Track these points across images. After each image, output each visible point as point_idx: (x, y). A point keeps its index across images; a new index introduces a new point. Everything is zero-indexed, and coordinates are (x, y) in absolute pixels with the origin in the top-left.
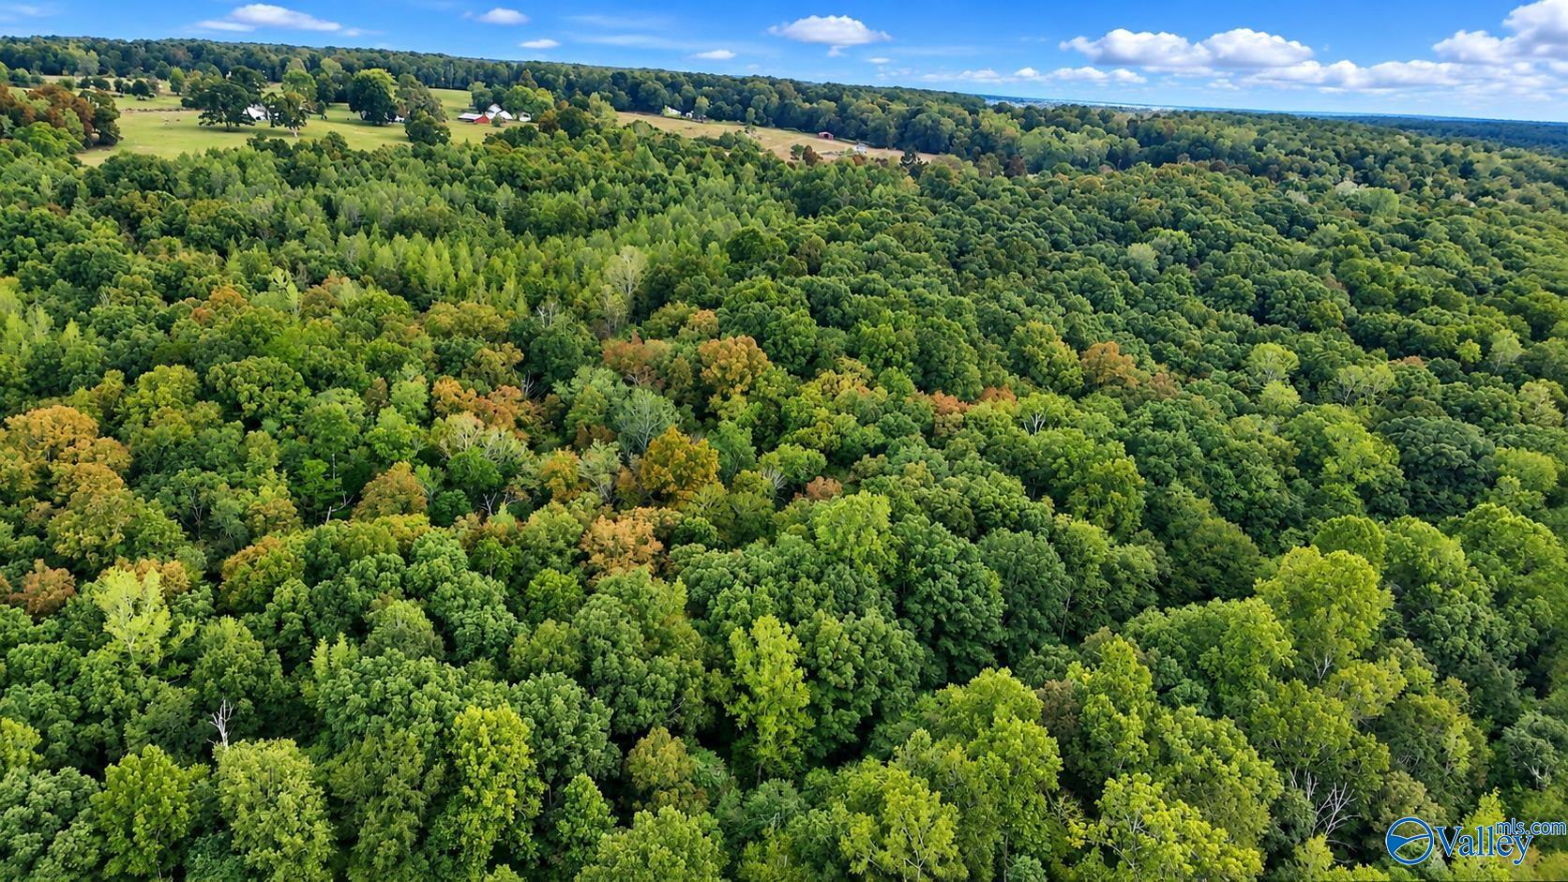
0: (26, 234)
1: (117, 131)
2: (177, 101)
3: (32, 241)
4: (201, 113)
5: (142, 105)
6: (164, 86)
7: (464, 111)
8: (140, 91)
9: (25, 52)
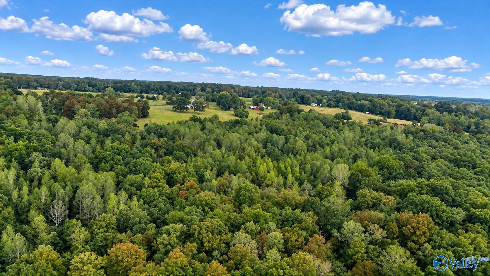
0: (118, 154)
1: (148, 113)
2: (164, 102)
3: (120, 157)
4: (173, 106)
5: (154, 104)
6: (161, 97)
7: (251, 105)
8: (153, 99)
9: (120, 86)
